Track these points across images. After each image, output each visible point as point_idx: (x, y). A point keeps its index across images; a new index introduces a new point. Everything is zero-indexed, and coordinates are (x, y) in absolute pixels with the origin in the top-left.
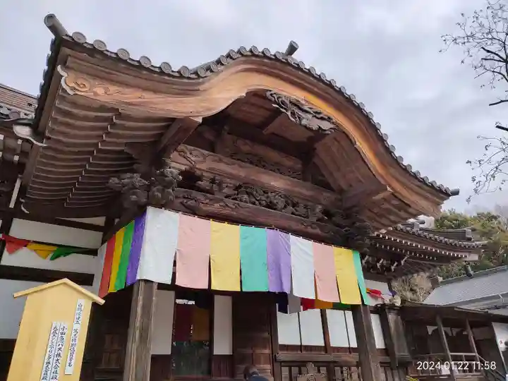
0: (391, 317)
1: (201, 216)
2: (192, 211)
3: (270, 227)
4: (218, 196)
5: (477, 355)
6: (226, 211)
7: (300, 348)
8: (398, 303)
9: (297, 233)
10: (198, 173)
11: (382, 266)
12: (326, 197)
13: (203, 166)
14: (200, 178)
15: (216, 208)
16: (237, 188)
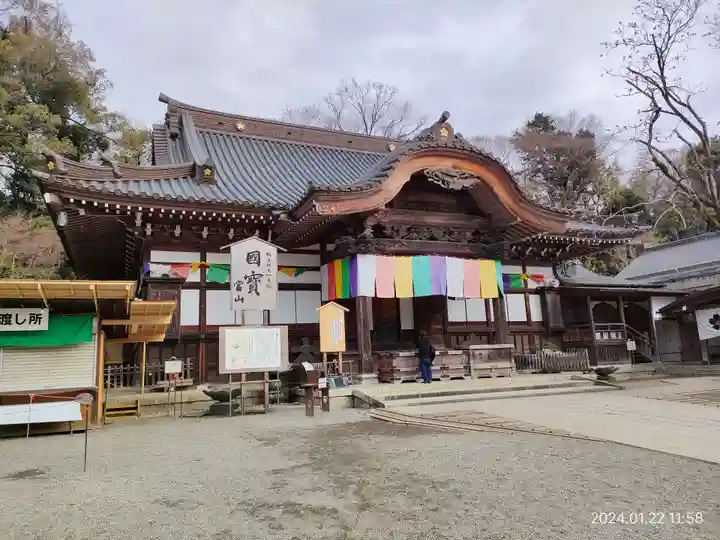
0: (549, 297)
1: (387, 255)
2: (382, 252)
3: (431, 253)
4: (397, 239)
5: (625, 325)
6: (404, 248)
7: (467, 323)
8: (557, 284)
9: (451, 255)
10: (383, 225)
11: (547, 252)
12: (476, 222)
13: (386, 220)
14: (384, 228)
15: (397, 247)
16: (409, 230)
